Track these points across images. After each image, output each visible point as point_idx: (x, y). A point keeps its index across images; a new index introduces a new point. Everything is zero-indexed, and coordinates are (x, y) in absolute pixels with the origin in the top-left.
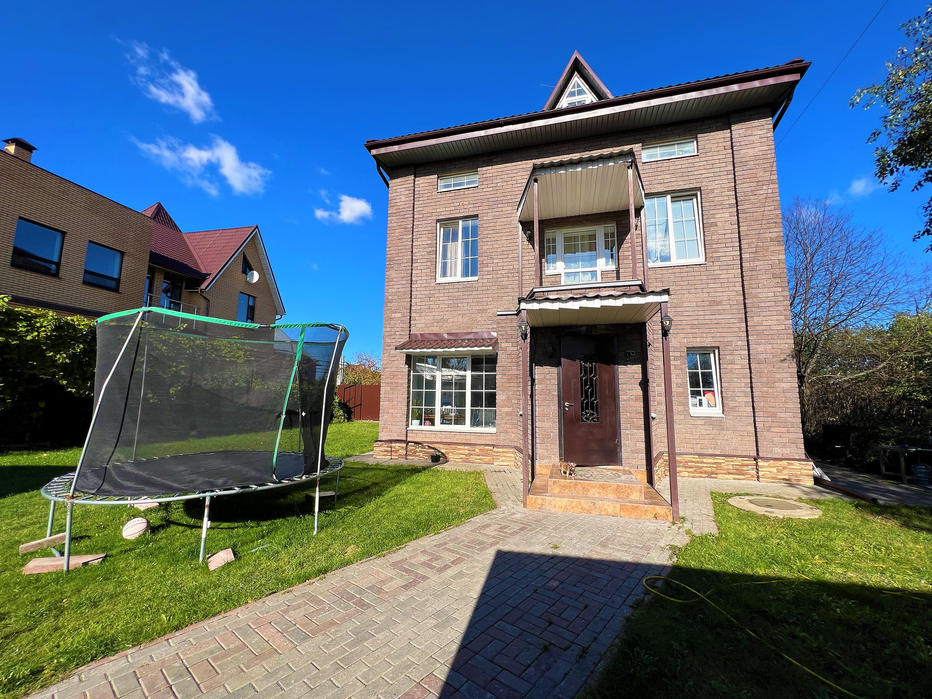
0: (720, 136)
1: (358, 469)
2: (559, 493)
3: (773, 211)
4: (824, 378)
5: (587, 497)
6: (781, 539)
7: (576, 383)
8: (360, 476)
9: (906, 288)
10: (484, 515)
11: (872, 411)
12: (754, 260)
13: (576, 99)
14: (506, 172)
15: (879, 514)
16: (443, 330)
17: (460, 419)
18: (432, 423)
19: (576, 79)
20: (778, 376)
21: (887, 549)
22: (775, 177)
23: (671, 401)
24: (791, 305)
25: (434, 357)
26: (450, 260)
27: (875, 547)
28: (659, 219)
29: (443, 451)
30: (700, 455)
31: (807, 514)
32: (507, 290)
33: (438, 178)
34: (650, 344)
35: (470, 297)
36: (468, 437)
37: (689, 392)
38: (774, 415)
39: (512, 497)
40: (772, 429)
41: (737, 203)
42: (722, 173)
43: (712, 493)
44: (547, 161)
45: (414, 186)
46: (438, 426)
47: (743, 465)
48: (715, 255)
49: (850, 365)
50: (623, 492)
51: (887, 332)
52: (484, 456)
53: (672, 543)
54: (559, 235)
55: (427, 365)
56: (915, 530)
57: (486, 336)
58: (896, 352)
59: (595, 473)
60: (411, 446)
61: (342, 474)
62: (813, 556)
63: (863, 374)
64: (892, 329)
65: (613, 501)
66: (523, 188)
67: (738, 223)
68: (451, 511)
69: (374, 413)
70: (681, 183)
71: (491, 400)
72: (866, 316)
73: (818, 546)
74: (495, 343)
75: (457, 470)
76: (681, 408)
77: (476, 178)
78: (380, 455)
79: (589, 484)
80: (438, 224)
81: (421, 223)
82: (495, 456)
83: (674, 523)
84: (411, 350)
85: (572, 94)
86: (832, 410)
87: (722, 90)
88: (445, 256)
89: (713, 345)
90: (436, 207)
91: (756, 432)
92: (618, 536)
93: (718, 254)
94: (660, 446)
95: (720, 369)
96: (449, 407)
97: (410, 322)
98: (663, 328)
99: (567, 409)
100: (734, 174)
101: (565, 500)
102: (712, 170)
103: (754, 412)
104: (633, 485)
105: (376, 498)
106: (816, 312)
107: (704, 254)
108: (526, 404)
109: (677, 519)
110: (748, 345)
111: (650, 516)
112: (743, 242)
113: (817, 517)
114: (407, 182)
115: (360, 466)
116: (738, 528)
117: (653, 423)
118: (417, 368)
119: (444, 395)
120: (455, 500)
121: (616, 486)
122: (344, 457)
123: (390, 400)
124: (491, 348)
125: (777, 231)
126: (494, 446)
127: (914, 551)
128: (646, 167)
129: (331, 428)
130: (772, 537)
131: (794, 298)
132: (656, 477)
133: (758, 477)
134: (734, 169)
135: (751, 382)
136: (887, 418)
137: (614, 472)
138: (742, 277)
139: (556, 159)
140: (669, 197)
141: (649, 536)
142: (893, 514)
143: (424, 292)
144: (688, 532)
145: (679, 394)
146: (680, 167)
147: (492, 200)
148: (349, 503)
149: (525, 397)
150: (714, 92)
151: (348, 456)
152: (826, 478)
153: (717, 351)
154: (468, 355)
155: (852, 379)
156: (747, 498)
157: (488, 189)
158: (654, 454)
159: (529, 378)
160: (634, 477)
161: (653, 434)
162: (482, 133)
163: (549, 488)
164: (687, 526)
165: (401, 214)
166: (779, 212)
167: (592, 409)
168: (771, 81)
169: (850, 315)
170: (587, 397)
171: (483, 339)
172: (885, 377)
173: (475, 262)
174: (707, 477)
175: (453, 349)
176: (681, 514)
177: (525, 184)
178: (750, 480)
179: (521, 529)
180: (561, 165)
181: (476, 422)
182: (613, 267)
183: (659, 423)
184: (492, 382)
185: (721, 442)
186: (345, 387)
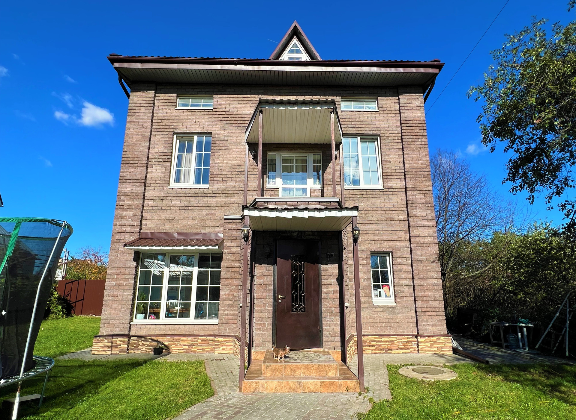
0: (392, 101)
1: (72, 366)
2: (271, 376)
3: (424, 156)
4: (457, 275)
5: (294, 378)
6: (433, 398)
7: (287, 279)
8: (75, 374)
9: (499, 215)
10: (202, 403)
11: (485, 298)
12: (414, 189)
13: (295, 55)
14: (236, 102)
15: (490, 372)
16: (174, 230)
17: (185, 312)
18: (157, 316)
19: (295, 41)
20: (429, 273)
21: (496, 397)
22: (425, 134)
23: (359, 293)
24: (437, 222)
25: (163, 254)
26: (184, 168)
27: (489, 397)
28: (353, 153)
29: (166, 343)
30: (379, 335)
31: (449, 376)
32: (233, 198)
33: (177, 97)
34: (345, 248)
35: (200, 202)
36: (192, 329)
37: (372, 286)
38: (428, 303)
39: (229, 383)
40: (427, 313)
41: (403, 148)
42: (393, 127)
43: (388, 366)
44: (271, 98)
45: (154, 100)
46: (163, 319)
47: (408, 342)
48: (390, 184)
49: (472, 266)
50: (322, 371)
51: (491, 244)
52: (206, 346)
53: (359, 411)
54: (279, 157)
55: (156, 261)
56: (510, 382)
57: (213, 236)
58: (496, 257)
59: (301, 356)
60: (134, 340)
61: (53, 374)
62: (453, 409)
63: (479, 272)
64: (493, 242)
65: (315, 379)
66: (251, 117)
67: (404, 162)
68: (169, 403)
69: (97, 308)
70: (367, 129)
71: (215, 294)
72: (479, 233)
73: (455, 400)
74: (221, 243)
75: (179, 361)
76: (366, 298)
77: (211, 102)
78: (98, 351)
79: (296, 366)
80: (175, 136)
81: (159, 133)
82: (216, 345)
83: (360, 394)
84: (140, 248)
85: (291, 51)
86: (462, 297)
87: (393, 70)
88: (179, 164)
89: (388, 250)
90: (174, 121)
91: (416, 315)
92: (318, 410)
93: (392, 183)
94: (351, 330)
95: (393, 268)
96: (175, 301)
97: (141, 221)
98: (354, 236)
99: (280, 301)
100: (401, 128)
101: (276, 382)
102: (387, 123)
103: (415, 301)
104: (331, 364)
105: (89, 397)
106: (451, 228)
107: (382, 182)
108: (245, 298)
109: (363, 389)
110: (411, 250)
111: (343, 389)
112: (407, 176)
113: (455, 378)
114: (147, 96)
115: (75, 364)
116: (405, 393)
117: (346, 311)
118: (146, 264)
119: (170, 290)
120: (175, 391)
121: (317, 366)
122: (57, 355)
123: (115, 295)
124: (217, 247)
125: (426, 171)
126: (215, 336)
127: (510, 397)
128: (344, 114)
129: (45, 326)
130: (427, 397)
131: (439, 218)
132: (348, 356)
133: (418, 350)
134: (401, 125)
135: (413, 278)
136: (493, 302)
137: (316, 354)
138: (407, 201)
139: (278, 98)
140: (359, 138)
141: (342, 407)
142: (498, 371)
143: (158, 195)
144: (371, 400)
145: (365, 288)
146: (366, 118)
147: (224, 122)
148: (57, 406)
149: (245, 291)
150: (388, 70)
151: (62, 354)
152: (460, 348)
153: (391, 254)
154: (196, 253)
155: (473, 276)
156: (411, 367)
157: (221, 113)
158: (347, 337)
159: (249, 275)
160: (331, 357)
161: (346, 320)
162: (219, 67)
163: (263, 372)
164: (370, 395)
165: (140, 123)
166: (428, 158)
167: (300, 301)
168: (422, 70)
169: (470, 232)
170: (296, 291)
171: (210, 239)
172: (491, 274)
173: (206, 172)
174: (385, 353)
175: (182, 248)
176: (366, 385)
177: (252, 113)
178: (413, 353)
179: (235, 414)
180: (281, 103)
181: (200, 314)
182: (319, 186)
183: (351, 311)
184: (216, 278)
185: (394, 325)
186: (66, 282)
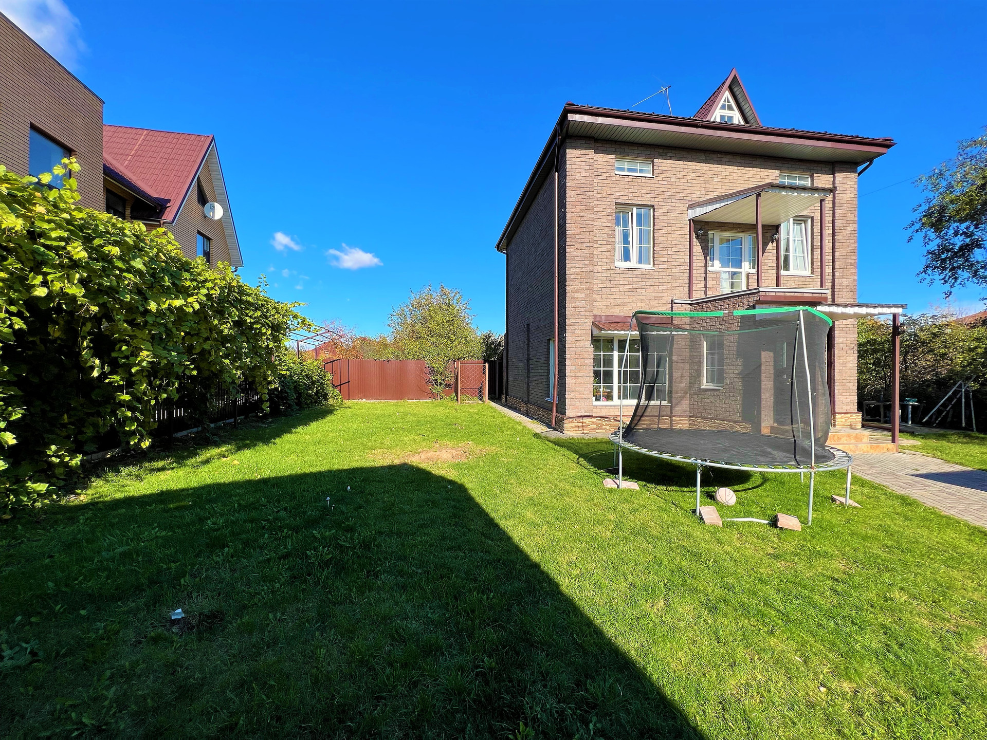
0: (827, 177)
13: (726, 114)
16: (623, 314)
18: (611, 398)
19: (726, 93)
22: (856, 219)
26: (622, 245)
33: (616, 159)
35: (648, 284)
40: (843, 394)
41: (833, 234)
42: (826, 209)
45: (593, 162)
48: (819, 270)
54: (717, 236)
60: (598, 421)
77: (648, 167)
78: (570, 431)
85: (723, 107)
90: (614, 190)
97: (593, 303)
100: (834, 211)
112: (837, 263)
119: (620, 373)
125: (855, 259)
134: (834, 207)
138: (833, 289)
140: (791, 219)
143: (605, 275)
147: (666, 193)
157: (663, 182)
166: (856, 245)
182: (754, 271)
